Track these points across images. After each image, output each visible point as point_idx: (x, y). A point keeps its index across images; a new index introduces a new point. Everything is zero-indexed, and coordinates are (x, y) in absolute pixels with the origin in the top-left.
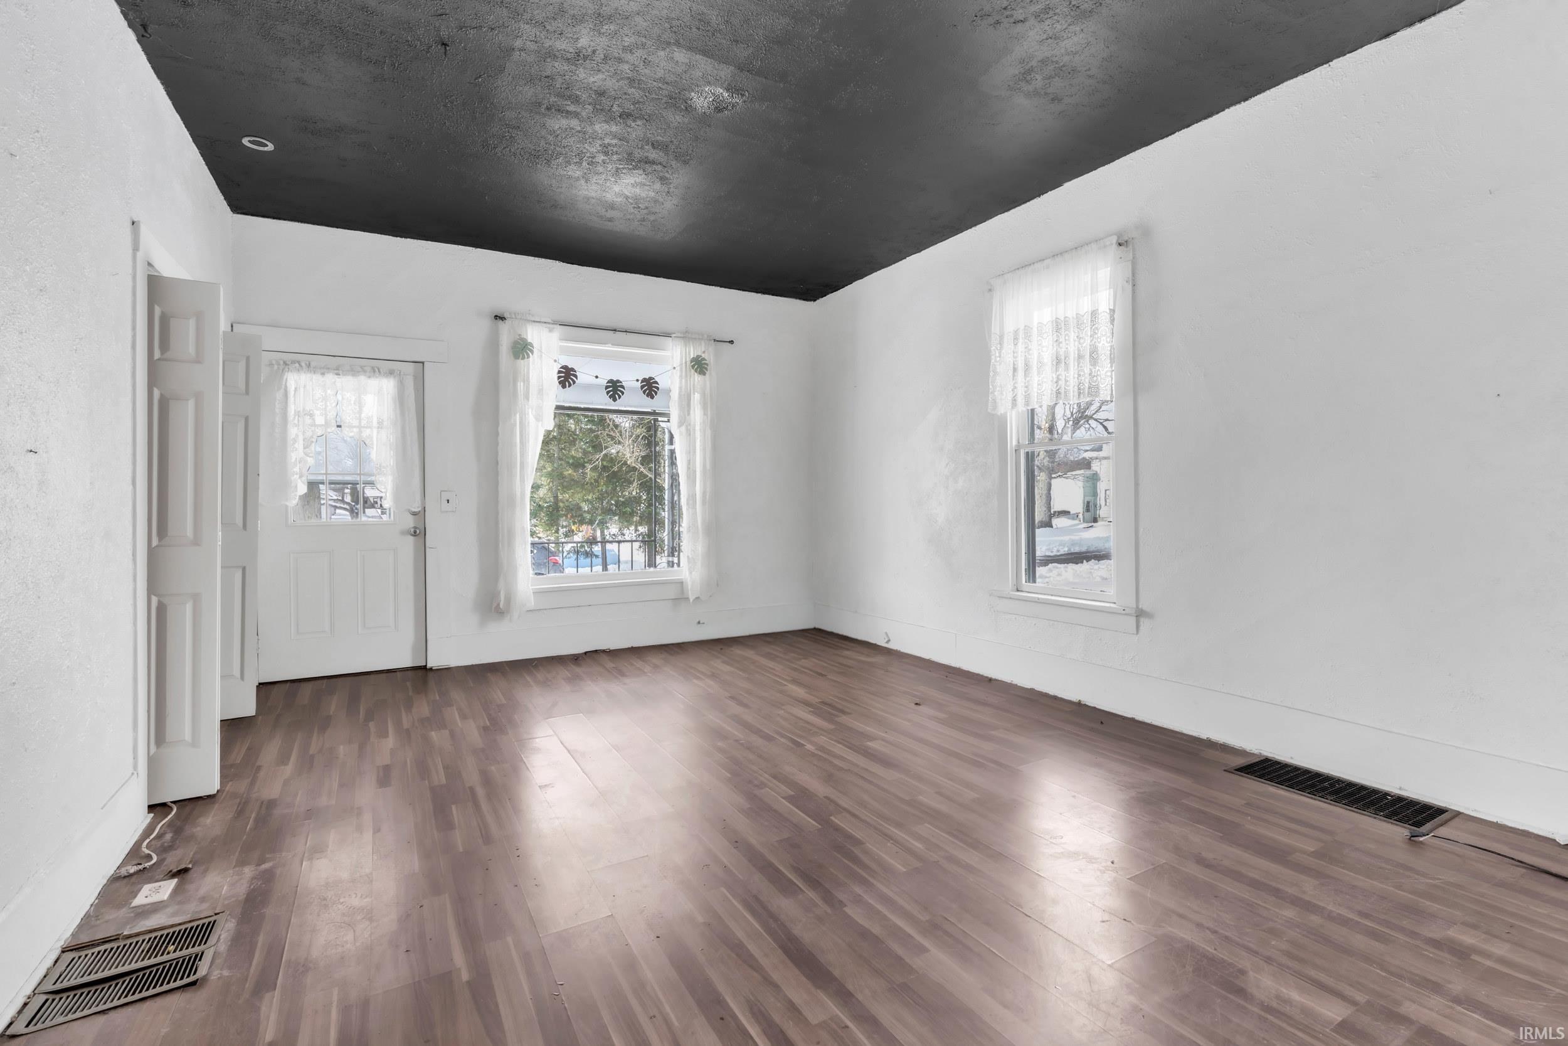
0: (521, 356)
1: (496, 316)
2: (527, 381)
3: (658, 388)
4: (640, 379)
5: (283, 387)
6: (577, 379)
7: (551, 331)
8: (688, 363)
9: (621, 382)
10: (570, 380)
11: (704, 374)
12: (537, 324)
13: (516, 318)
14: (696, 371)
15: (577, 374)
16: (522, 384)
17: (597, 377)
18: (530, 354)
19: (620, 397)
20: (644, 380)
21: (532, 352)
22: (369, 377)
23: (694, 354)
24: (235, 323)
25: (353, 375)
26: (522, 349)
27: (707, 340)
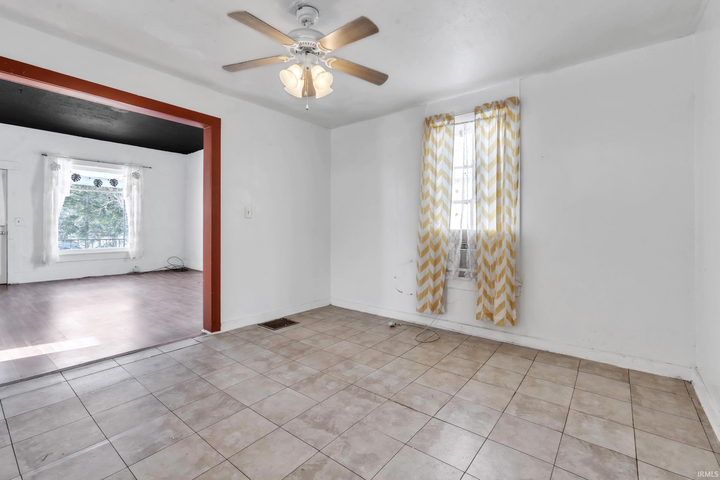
0: (54, 169)
1: (43, 154)
2: (57, 179)
3: (117, 183)
4: (110, 179)
6: (80, 178)
8: (131, 174)
9: (101, 180)
10: (77, 179)
11: (138, 179)
12: (63, 158)
13: (52, 155)
14: (135, 177)
16: (55, 180)
17: (90, 178)
18: (59, 169)
19: (100, 186)
26: (55, 167)
27: (140, 166)
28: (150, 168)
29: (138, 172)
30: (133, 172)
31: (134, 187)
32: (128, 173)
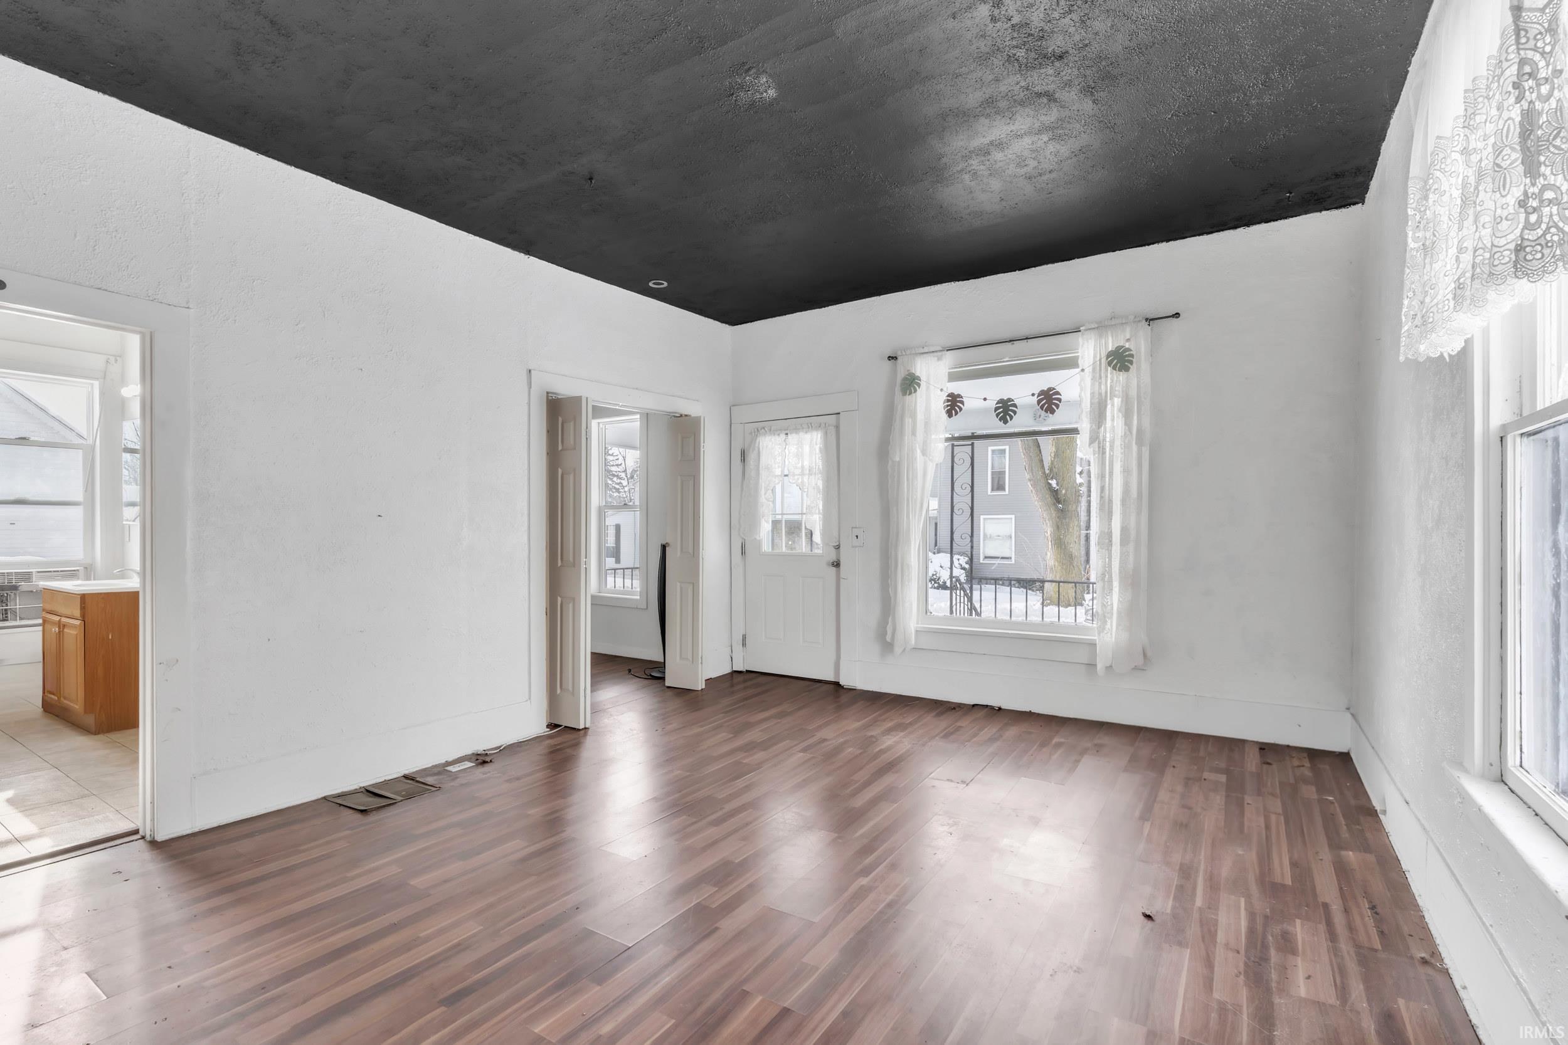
0: (908, 392)
1: (889, 357)
2: (914, 416)
3: (1060, 400)
4: (1037, 392)
5: (756, 449)
6: (963, 405)
7: (939, 359)
8: (1104, 360)
9: (1013, 401)
10: (956, 408)
11: (1127, 369)
12: (925, 355)
13: (906, 355)
14: (1114, 368)
15: (964, 400)
16: (910, 420)
17: (985, 399)
18: (917, 388)
19: (1011, 418)
20: (1042, 393)
21: (919, 385)
22: (806, 432)
23: (1113, 345)
24: (733, 406)
25: (796, 433)
26: (910, 383)
27: (1134, 322)
28: (1177, 315)
29: (1127, 345)
30: (1110, 349)
31: (1114, 407)
32: (1095, 357)
